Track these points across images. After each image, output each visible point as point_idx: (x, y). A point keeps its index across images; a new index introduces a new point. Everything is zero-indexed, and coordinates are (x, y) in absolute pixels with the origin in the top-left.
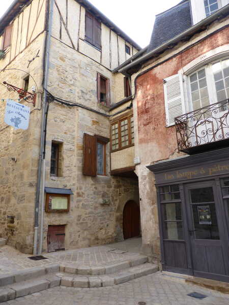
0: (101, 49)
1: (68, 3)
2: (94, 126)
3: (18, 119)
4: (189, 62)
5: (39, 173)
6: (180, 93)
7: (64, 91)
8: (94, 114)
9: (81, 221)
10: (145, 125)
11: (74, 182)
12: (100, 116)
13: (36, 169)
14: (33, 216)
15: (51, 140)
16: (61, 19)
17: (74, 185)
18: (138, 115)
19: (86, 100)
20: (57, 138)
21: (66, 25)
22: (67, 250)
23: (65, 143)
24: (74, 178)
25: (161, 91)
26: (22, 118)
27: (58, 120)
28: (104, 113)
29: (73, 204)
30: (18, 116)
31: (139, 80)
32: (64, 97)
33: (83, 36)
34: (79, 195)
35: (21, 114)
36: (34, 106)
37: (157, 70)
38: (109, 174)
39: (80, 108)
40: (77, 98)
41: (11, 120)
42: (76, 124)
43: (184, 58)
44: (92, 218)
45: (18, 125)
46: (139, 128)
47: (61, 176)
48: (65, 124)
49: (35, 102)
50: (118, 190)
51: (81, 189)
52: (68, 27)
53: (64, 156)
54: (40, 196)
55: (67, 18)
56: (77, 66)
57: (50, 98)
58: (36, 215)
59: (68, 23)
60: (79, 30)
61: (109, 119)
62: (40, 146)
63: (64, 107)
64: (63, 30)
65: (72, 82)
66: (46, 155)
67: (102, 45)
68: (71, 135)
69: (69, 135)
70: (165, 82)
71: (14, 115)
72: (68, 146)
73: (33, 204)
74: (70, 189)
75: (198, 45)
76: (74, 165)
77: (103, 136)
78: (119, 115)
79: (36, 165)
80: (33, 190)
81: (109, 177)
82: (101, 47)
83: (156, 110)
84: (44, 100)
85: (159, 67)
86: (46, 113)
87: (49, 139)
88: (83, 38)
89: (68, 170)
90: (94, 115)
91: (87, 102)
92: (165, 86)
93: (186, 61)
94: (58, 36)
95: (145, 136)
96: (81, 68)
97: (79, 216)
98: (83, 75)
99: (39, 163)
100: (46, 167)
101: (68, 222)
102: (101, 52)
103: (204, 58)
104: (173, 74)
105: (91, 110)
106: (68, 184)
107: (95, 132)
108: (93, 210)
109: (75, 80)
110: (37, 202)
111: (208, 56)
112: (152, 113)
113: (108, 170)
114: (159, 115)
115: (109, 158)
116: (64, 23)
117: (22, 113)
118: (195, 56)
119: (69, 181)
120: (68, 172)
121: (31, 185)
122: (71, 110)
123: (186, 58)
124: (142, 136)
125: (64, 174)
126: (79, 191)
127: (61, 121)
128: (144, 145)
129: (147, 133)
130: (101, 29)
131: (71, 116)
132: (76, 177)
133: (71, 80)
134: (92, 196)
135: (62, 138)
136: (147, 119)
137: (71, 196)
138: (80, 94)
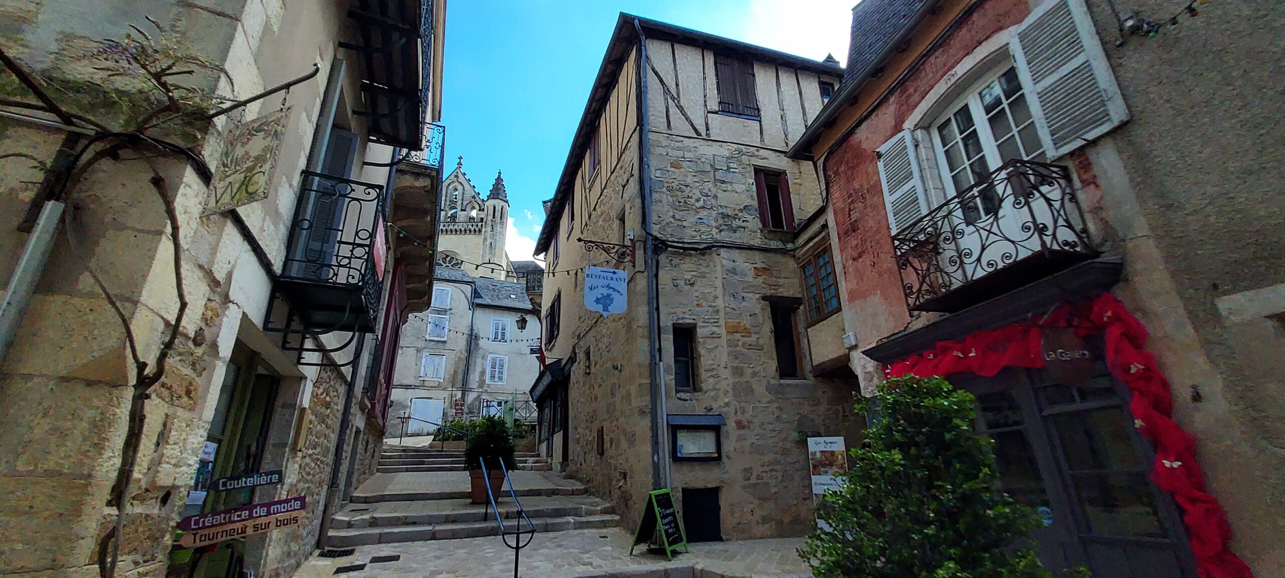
0: (759, 115)
1: (677, 56)
2: (760, 280)
3: (609, 296)
4: (923, 98)
5: (654, 389)
6: (911, 173)
7: (685, 224)
8: (756, 253)
9: (753, 480)
10: (854, 259)
11: (726, 400)
12: (771, 255)
13: (649, 381)
14: (651, 471)
15: (670, 324)
16: (666, 91)
17: (727, 404)
18: (840, 238)
19: (735, 232)
20: (683, 318)
21: (676, 99)
22: (727, 540)
23: (700, 324)
24: (726, 393)
25: (875, 178)
26: (615, 295)
27: (682, 283)
28: (781, 246)
29: (728, 446)
30: (605, 291)
31: (832, 163)
32: (690, 235)
33: (714, 105)
34: (740, 425)
35: (611, 288)
36: (634, 266)
37: (862, 134)
38: (810, 376)
39: (722, 251)
40: (714, 231)
41: (595, 301)
42: (718, 282)
43: (911, 90)
44: (779, 475)
45: (609, 307)
46: (844, 268)
47: (701, 390)
48: (696, 287)
49: (634, 260)
50: (840, 408)
51: (744, 412)
52: (682, 101)
53: (702, 351)
54: (660, 432)
55: (677, 85)
56: (708, 168)
57: (659, 246)
58: (656, 467)
59: (681, 94)
60: (705, 96)
61: (794, 256)
62: (650, 338)
63: (691, 255)
64: (673, 110)
65: (701, 203)
66: (663, 353)
67: (760, 105)
68: (710, 306)
69: (706, 308)
70: (879, 155)
71: (598, 293)
72: (707, 329)
73: (648, 448)
74: (720, 415)
75: (937, 54)
76: (723, 365)
77: (785, 294)
78: (811, 244)
79: (647, 374)
80: (646, 422)
81: (811, 380)
82: (759, 110)
83: (871, 223)
84: (649, 252)
85: (864, 125)
86: (656, 275)
87: (667, 321)
88: (716, 108)
89: (712, 376)
90: (758, 257)
91: (737, 235)
92: (880, 164)
93: (916, 97)
94: (663, 127)
95: (857, 284)
96: (716, 170)
97: (748, 471)
98: (723, 182)
99: (651, 370)
100: (667, 377)
101: (722, 482)
102: (760, 122)
103: (953, 80)
104: (892, 135)
105: (750, 248)
106: (715, 405)
107: (763, 291)
108: (779, 457)
109: (707, 196)
110: (655, 443)
111: (960, 74)
112: (866, 231)
113: (808, 368)
114: (878, 231)
115: (806, 341)
116: (672, 96)
117: (613, 284)
118: (931, 83)
119: (715, 399)
120: (711, 380)
121: (642, 413)
122: (706, 257)
123: (915, 91)
124: (853, 285)
125: (704, 386)
126: (740, 417)
127: (686, 284)
128: (858, 302)
129: (860, 275)
130: (754, 75)
131: (707, 270)
132: (730, 389)
133: (698, 200)
134: (771, 427)
135: (693, 317)
136: (856, 246)
137: (724, 429)
138: (721, 221)
